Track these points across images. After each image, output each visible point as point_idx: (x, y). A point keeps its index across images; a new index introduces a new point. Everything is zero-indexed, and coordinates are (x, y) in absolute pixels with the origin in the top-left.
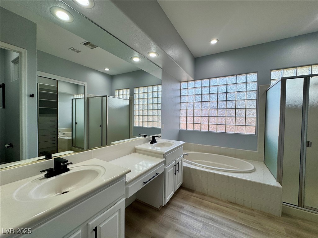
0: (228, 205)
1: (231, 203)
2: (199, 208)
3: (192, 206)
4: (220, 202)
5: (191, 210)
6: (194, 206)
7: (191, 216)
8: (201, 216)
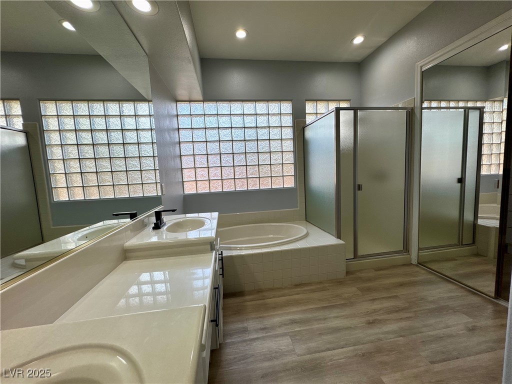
0: (296, 290)
1: (297, 286)
2: (268, 316)
3: (257, 318)
4: (286, 291)
5: (260, 326)
6: (260, 317)
7: (266, 335)
8: (280, 327)
